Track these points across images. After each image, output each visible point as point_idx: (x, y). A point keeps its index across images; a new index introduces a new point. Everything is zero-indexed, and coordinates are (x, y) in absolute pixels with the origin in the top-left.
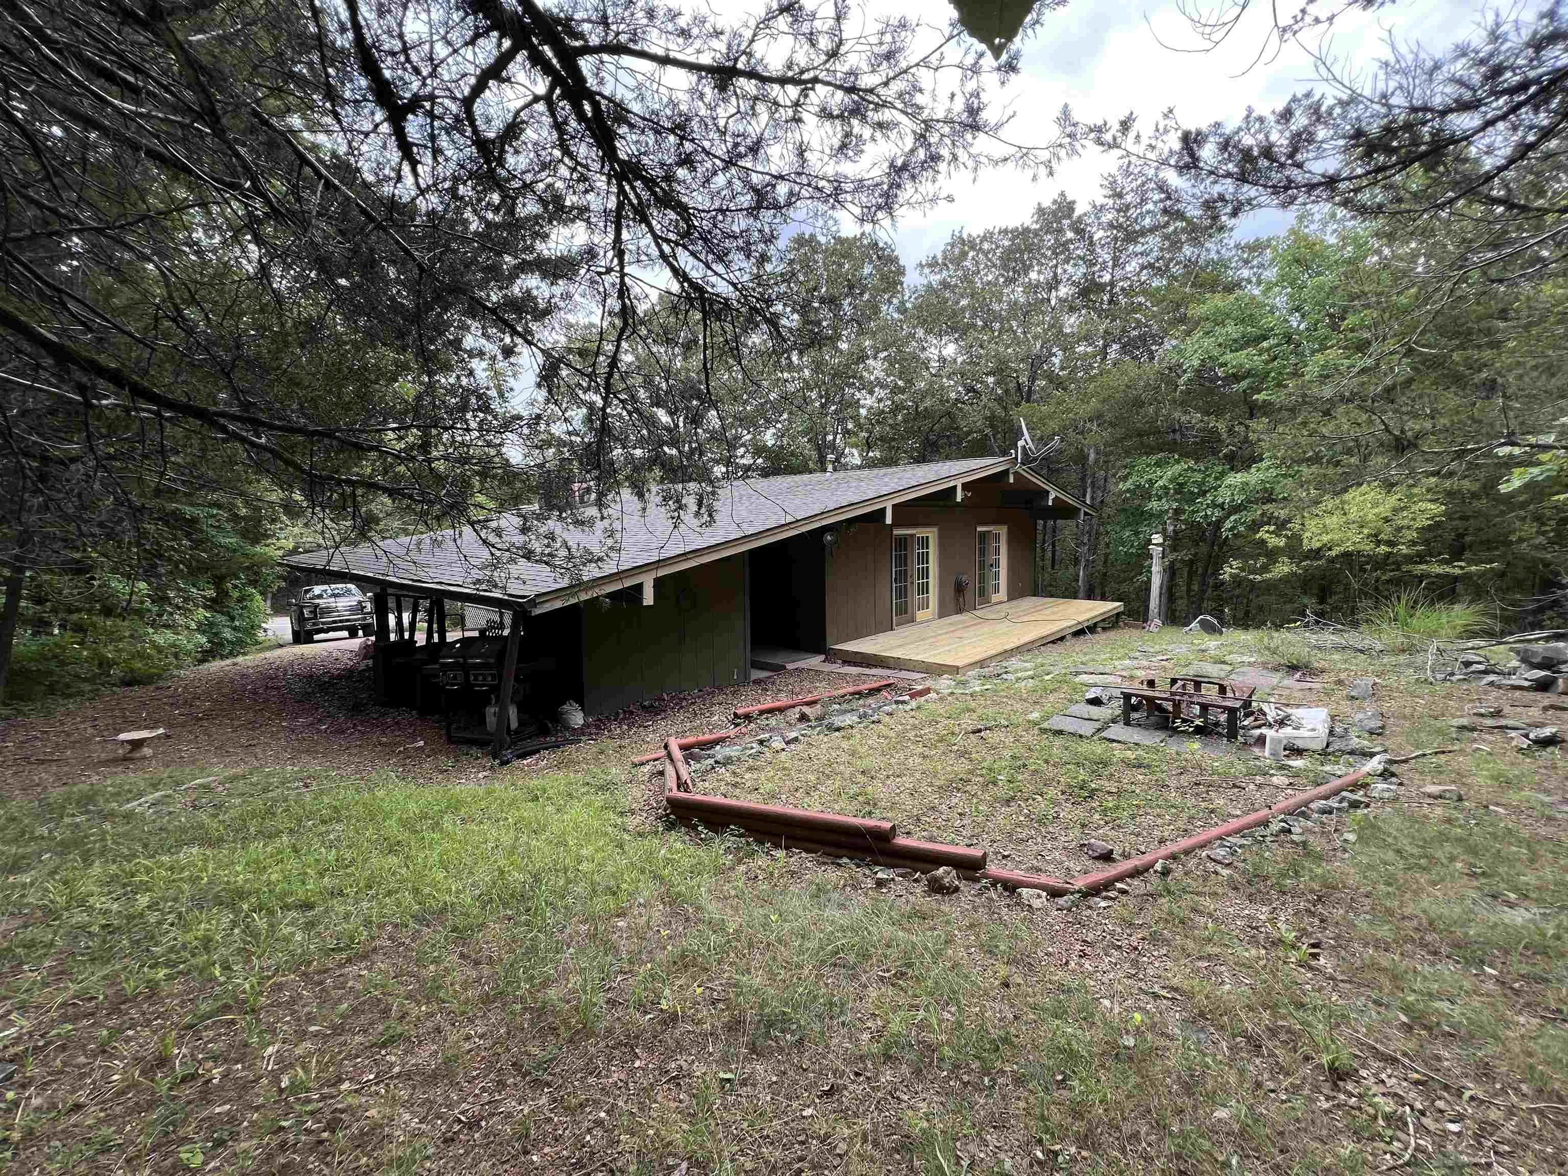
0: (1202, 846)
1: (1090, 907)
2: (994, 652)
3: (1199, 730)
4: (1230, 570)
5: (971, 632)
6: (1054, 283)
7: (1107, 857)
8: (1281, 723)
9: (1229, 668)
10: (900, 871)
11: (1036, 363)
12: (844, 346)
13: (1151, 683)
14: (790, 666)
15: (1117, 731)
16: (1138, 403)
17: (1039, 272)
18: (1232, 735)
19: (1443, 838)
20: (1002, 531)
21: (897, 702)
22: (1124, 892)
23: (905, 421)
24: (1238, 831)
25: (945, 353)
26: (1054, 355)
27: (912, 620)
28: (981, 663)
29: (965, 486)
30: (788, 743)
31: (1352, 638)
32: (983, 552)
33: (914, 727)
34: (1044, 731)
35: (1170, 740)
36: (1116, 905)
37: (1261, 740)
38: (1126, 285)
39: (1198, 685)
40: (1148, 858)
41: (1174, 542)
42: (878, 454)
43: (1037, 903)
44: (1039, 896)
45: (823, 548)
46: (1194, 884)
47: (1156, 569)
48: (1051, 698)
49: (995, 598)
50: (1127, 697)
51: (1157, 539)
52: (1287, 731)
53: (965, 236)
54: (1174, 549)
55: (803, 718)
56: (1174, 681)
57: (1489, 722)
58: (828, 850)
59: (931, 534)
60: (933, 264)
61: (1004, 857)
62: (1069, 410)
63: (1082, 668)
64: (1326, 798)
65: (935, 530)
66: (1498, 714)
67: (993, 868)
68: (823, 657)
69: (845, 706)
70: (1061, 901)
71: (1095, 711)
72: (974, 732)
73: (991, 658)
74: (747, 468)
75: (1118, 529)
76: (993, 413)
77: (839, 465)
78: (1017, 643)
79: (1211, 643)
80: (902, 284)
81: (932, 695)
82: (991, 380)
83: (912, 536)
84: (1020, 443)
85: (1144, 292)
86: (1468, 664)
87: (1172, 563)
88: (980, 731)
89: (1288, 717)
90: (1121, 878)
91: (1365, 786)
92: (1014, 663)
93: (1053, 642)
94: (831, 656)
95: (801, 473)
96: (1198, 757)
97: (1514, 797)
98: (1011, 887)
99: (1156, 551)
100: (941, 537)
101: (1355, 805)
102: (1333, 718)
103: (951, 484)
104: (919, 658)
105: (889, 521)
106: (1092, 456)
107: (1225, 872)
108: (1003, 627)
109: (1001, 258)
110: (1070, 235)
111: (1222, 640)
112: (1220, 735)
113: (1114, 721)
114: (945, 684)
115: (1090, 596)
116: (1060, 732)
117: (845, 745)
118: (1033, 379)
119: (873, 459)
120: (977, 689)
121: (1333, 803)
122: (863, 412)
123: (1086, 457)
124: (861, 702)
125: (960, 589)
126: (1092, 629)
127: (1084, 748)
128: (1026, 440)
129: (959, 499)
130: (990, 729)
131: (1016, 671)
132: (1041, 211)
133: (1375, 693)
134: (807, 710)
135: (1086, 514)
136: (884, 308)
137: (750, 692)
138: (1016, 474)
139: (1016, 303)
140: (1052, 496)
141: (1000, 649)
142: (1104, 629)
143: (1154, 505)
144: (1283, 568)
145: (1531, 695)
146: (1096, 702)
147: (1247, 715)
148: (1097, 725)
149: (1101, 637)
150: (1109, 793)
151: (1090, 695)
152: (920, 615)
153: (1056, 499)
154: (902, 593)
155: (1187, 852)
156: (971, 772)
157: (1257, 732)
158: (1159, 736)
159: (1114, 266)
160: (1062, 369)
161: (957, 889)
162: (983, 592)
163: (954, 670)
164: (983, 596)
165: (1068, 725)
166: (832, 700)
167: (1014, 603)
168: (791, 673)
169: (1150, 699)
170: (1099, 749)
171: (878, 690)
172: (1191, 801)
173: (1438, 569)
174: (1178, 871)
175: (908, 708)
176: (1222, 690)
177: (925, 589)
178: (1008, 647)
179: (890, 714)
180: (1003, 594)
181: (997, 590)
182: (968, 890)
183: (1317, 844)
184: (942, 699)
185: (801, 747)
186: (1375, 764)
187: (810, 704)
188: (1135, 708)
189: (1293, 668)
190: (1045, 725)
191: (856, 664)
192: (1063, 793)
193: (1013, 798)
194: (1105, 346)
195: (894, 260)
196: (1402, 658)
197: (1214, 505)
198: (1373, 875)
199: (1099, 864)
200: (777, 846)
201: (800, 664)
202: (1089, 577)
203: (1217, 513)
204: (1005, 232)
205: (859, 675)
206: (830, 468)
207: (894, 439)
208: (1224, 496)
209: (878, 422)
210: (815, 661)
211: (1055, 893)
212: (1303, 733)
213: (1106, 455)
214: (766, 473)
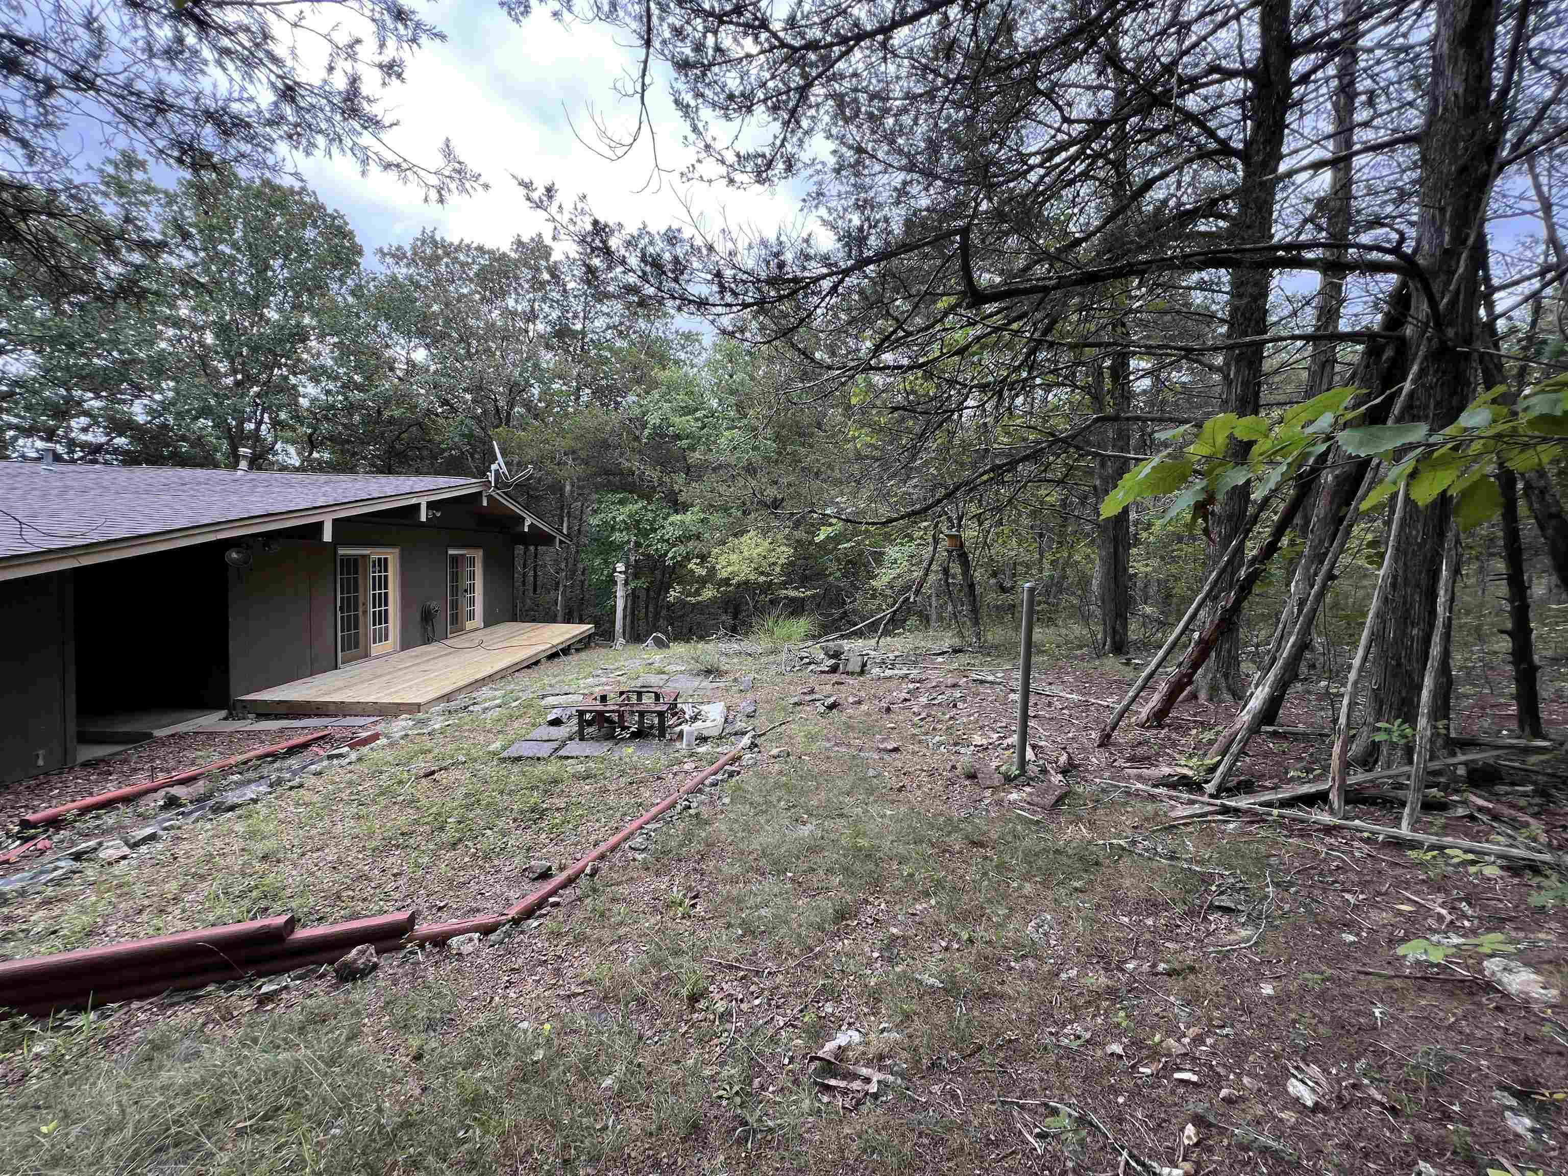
0: (625, 839)
1: (522, 932)
2: (461, 684)
3: (635, 735)
4: (673, 595)
5: (441, 663)
6: (531, 317)
7: (545, 875)
8: (695, 719)
9: (665, 677)
10: (299, 971)
11: (515, 390)
12: (272, 315)
13: (604, 698)
14: (158, 733)
15: (573, 748)
16: (605, 445)
17: (516, 301)
18: (662, 734)
19: (778, 786)
20: (478, 555)
21: (330, 757)
22: (556, 905)
23: (363, 422)
24: (655, 818)
25: (413, 356)
26: (532, 386)
27: (366, 655)
28: (447, 697)
29: (430, 505)
30: (135, 845)
31: (747, 645)
32: (455, 577)
33: (350, 783)
34: (503, 760)
35: (616, 748)
36: (546, 921)
37: (681, 735)
38: (595, 337)
39: (640, 694)
40: (581, 864)
41: (635, 571)
42: (326, 456)
43: (467, 949)
44: (471, 940)
45: (225, 566)
46: (615, 876)
47: (620, 592)
48: (516, 725)
49: (469, 625)
50: (581, 713)
51: (620, 567)
52: (699, 724)
53: (438, 238)
54: (636, 576)
55: (172, 803)
56: (622, 693)
57: (808, 698)
58: (180, 983)
59: (392, 556)
60: (398, 255)
61: (440, 909)
62: (546, 441)
63: (549, 690)
64: (715, 774)
65: (397, 551)
66: (812, 691)
67: (423, 928)
68: (223, 713)
69: (251, 775)
70: (493, 937)
71: (555, 732)
72: (426, 776)
73: (460, 690)
74: (96, 449)
75: (591, 556)
76: (471, 430)
77: (258, 462)
78: (489, 671)
79: (657, 656)
80: (358, 265)
81: (382, 741)
82: (468, 397)
83: (364, 557)
84: (494, 467)
85: (610, 349)
86: (802, 659)
87: (634, 590)
88: (433, 773)
89: (699, 713)
90: (553, 893)
91: (739, 758)
92: (485, 692)
93: (528, 667)
94: (236, 710)
95: (201, 466)
96: (635, 759)
97: (814, 748)
98: (440, 941)
99: (620, 578)
100: (403, 558)
101: (731, 775)
102: (728, 708)
103: (414, 501)
104: (371, 699)
105: (327, 536)
106: (568, 488)
107: (640, 857)
108: (478, 655)
109: (477, 275)
110: (546, 276)
111: (666, 652)
112: (654, 736)
113: (571, 739)
114: (400, 725)
115: (568, 620)
116: (519, 759)
117: (240, 828)
118: (512, 405)
119: (320, 462)
120: (437, 726)
121: (719, 777)
122: (304, 402)
123: (562, 489)
124: (277, 765)
125: (427, 617)
126: (566, 651)
127: (539, 770)
128: (499, 465)
129: (423, 518)
130: (446, 769)
131: (485, 700)
132: (519, 243)
133: (753, 686)
134: (177, 791)
135: (561, 542)
136: (335, 286)
137: (76, 780)
138: (490, 497)
139: (493, 325)
140: (528, 522)
141: (472, 679)
142: (577, 650)
143: (617, 537)
144: (708, 593)
145: (828, 676)
146: (556, 722)
147: (674, 715)
148: (555, 745)
149: (574, 659)
150: (558, 809)
151: (551, 717)
152: (376, 649)
153: (531, 526)
154: (352, 624)
155: (613, 849)
156: (416, 822)
157: (678, 729)
158: (608, 744)
159: (585, 318)
160: (540, 401)
161: (375, 967)
162: (455, 619)
163: (413, 708)
164: (456, 623)
165: (526, 749)
166: (226, 771)
167: (488, 630)
168: (162, 742)
169: (600, 714)
170: (552, 768)
171: (305, 746)
172: (626, 799)
173: (792, 593)
174: (604, 866)
175: (344, 762)
176: (657, 697)
177: (382, 618)
178: (479, 676)
179: (318, 774)
180: (478, 621)
181: (471, 616)
182: (389, 964)
183: (705, 812)
184: (392, 745)
185: (160, 846)
186: (746, 741)
187: (183, 782)
188: (590, 723)
189: (708, 672)
190: (505, 754)
191: (277, 717)
192: (515, 820)
193: (460, 840)
194: (578, 389)
195: (346, 235)
196: (772, 658)
197: (662, 540)
198: (735, 826)
199: (537, 884)
200: (80, 1009)
201: (181, 728)
202: (567, 600)
203: (665, 546)
204: (480, 249)
205: (282, 730)
206: (243, 464)
207: (348, 442)
208: (670, 532)
209: (326, 417)
210: (211, 721)
211: (487, 930)
212: (708, 724)
213: (579, 487)
214: (130, 459)
